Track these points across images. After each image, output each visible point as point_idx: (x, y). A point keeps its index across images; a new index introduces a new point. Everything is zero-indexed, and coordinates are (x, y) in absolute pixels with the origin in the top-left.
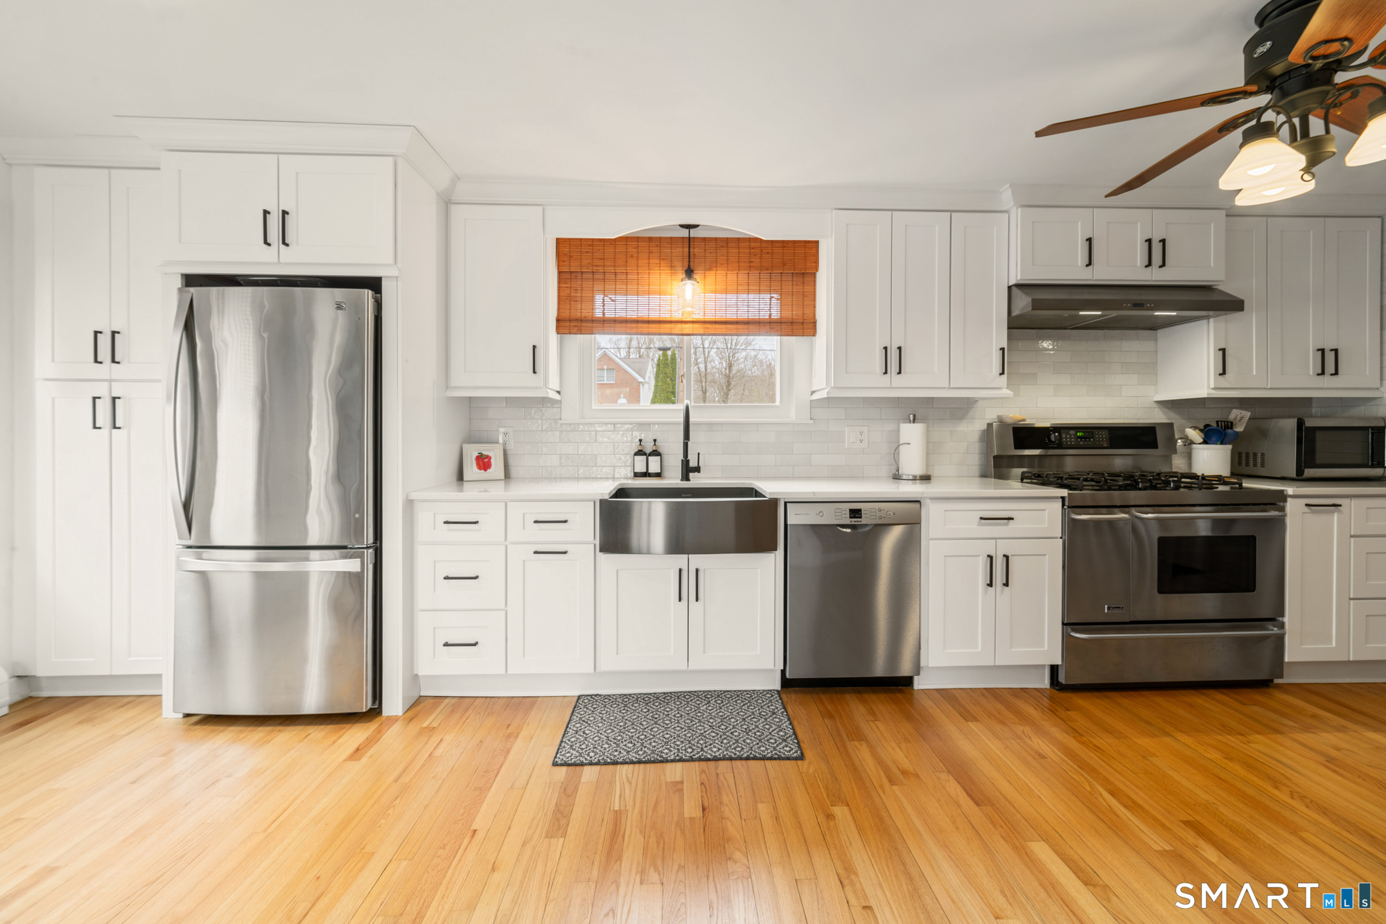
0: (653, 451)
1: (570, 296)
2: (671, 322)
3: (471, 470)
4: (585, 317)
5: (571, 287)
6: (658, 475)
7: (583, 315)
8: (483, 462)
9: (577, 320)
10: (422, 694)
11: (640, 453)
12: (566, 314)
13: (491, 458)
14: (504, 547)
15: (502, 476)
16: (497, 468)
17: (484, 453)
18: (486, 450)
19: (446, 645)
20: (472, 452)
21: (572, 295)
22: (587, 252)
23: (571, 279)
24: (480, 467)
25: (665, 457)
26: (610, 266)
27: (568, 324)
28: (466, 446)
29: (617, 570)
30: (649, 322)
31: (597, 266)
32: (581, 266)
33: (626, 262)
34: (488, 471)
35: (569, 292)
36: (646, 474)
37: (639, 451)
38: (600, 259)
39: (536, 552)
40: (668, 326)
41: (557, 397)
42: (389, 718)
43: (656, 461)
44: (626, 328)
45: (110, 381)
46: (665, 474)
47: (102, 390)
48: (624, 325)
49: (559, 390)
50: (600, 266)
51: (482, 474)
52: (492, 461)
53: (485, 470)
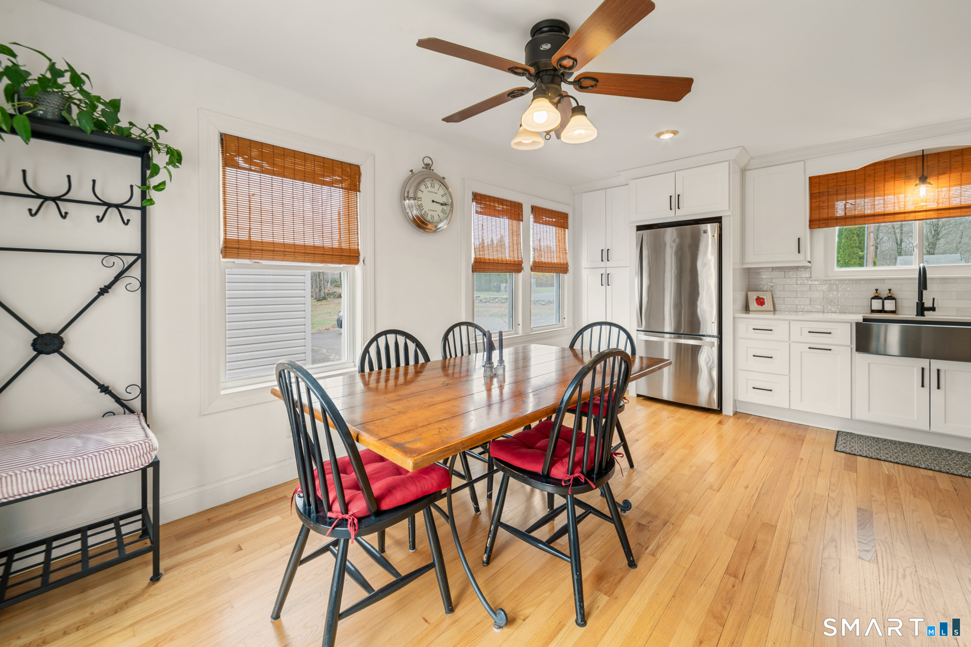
0: (888, 296)
1: (819, 206)
2: (905, 213)
3: (753, 305)
4: (831, 217)
5: (820, 201)
6: (893, 312)
7: (829, 216)
8: (760, 302)
9: (825, 219)
10: (738, 410)
11: (876, 297)
12: (816, 217)
13: (764, 299)
14: (788, 344)
15: (772, 309)
16: (768, 305)
17: (760, 296)
18: (761, 295)
19: (754, 388)
20: (753, 296)
21: (821, 205)
22: (833, 179)
23: (820, 196)
24: (758, 304)
25: (899, 301)
26: (851, 184)
27: (818, 222)
28: (750, 293)
29: (869, 364)
30: (884, 215)
31: (840, 186)
32: (828, 188)
33: (865, 180)
34: (763, 306)
35: (818, 204)
36: (883, 311)
37: (875, 296)
38: (843, 181)
39: (809, 348)
40: (903, 215)
41: (809, 265)
42: (725, 415)
43: (891, 303)
44: (864, 220)
45: (606, 268)
46: (898, 312)
47: (603, 271)
48: (863, 219)
49: (809, 260)
50: (843, 186)
51: (760, 308)
52: (765, 301)
53: (762, 305)
